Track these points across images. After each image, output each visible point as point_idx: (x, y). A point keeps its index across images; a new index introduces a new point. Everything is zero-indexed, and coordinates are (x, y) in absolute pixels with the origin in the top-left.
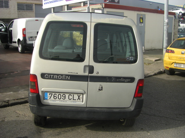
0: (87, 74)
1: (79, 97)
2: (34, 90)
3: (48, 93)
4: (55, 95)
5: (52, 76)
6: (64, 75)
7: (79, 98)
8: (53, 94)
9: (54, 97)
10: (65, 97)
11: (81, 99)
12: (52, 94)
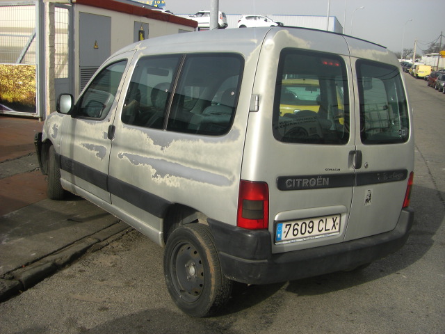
0: (352, 170)
1: (334, 222)
2: (258, 222)
3: (284, 225)
4: (296, 227)
5: (299, 180)
6: (320, 175)
7: (334, 225)
8: (293, 224)
9: (294, 230)
10: (312, 227)
11: (337, 227)
12: (290, 225)
